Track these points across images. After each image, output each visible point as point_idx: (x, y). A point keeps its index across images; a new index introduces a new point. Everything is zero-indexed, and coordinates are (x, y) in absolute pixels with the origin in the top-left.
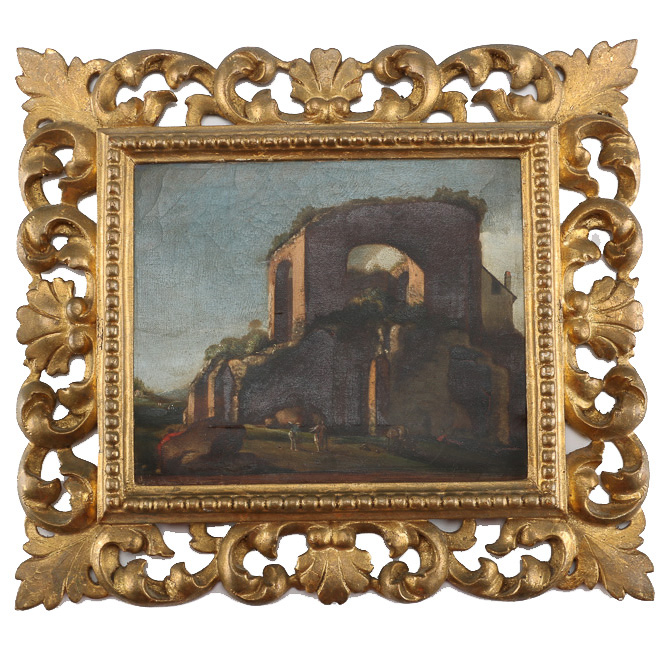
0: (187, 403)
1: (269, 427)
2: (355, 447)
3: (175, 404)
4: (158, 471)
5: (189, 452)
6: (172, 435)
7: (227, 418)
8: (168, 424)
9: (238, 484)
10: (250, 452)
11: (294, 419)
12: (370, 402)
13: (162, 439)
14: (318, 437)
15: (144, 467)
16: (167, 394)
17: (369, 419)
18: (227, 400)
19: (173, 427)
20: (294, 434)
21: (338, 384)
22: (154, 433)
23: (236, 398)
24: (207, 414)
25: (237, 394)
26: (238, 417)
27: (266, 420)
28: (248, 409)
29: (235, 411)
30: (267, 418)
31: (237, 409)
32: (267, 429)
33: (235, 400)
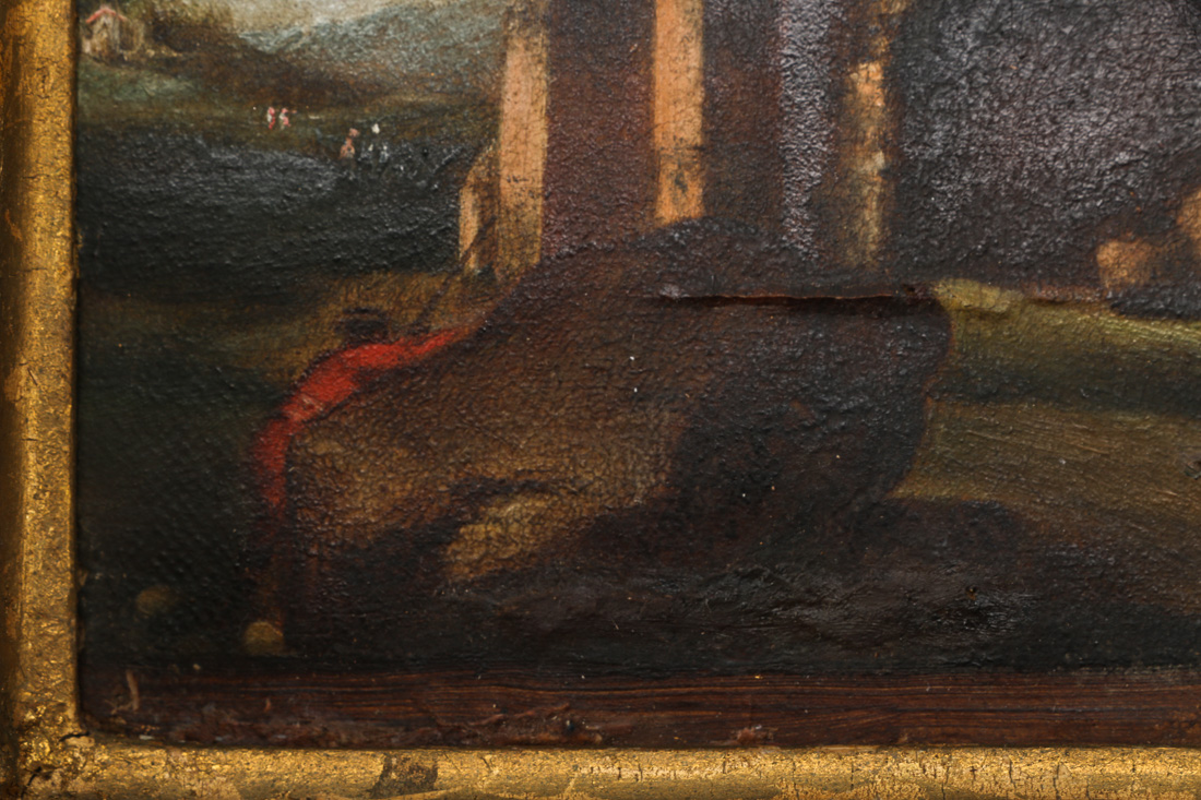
0: (485, 111)
1: (1127, 305)
3: (398, 124)
4: (263, 633)
5: (504, 490)
6: (375, 355)
7: (797, 230)
8: (344, 269)
9: (886, 738)
10: (980, 494)
13: (288, 393)
15: (150, 600)
16: (334, 36)
18: (804, 98)
19: (381, 294)
22: (234, 343)
23: (868, 79)
24: (651, 200)
25: (882, 44)
26: (884, 222)
27: (1108, 253)
28: (966, 159)
29: (865, 178)
30: (1115, 237)
31: (880, 159)
32: (1111, 323)
33: (865, 89)
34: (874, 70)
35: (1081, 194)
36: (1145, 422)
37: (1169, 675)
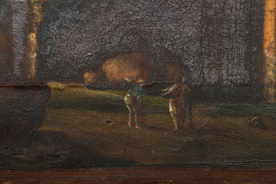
1: (90, 87)
2: (240, 122)
7: (17, 71)
10: (58, 129)
11: (134, 74)
12: (266, 45)
14: (175, 104)
17: (263, 74)
18: (18, 41)
20: (134, 99)
21: (211, 13)
23: (33, 37)
25: (36, 29)
26: (36, 69)
27: (86, 75)
28: (54, 55)
29: (32, 59)
30: (88, 72)
31: (35, 55)
32: (87, 91)
33: (32, 39)
34: (34, 35)
35: (80, 62)
36: (95, 113)
37: (100, 169)
